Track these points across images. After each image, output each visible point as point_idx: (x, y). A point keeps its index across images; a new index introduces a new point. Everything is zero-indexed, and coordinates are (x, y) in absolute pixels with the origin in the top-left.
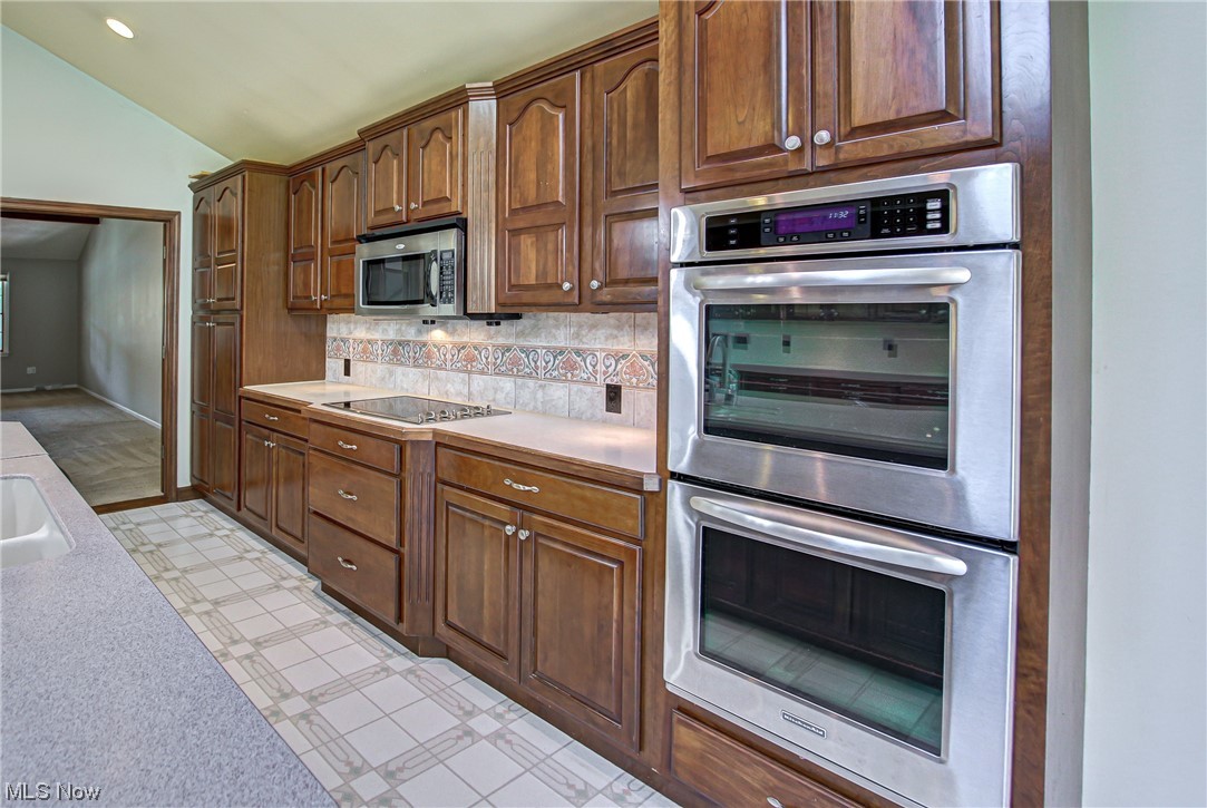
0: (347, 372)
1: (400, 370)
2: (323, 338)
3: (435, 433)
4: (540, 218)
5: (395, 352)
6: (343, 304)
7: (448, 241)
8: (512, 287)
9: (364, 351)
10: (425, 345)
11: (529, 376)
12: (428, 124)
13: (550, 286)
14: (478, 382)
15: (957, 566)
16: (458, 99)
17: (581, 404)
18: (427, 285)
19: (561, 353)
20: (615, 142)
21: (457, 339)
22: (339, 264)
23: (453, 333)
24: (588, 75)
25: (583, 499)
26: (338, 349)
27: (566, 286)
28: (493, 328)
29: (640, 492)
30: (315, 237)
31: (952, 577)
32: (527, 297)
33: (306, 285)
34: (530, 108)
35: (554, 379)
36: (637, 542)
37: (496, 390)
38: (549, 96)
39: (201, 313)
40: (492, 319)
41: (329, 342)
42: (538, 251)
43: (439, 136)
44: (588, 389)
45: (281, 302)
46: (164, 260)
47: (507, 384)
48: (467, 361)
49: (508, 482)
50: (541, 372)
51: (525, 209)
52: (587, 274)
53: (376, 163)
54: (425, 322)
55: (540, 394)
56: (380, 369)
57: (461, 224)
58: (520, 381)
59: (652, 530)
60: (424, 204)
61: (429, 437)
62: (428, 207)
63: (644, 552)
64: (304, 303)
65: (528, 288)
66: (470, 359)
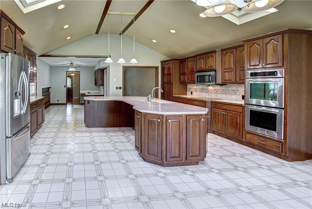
0: (192, 94)
1: (203, 93)
2: (186, 88)
3: (211, 101)
4: (229, 70)
5: (202, 90)
6: (193, 82)
7: (213, 73)
8: (224, 80)
9: (195, 90)
10: (208, 89)
11: (228, 94)
12: (209, 55)
13: (231, 80)
14: (218, 95)
15: (278, 111)
16: (215, 52)
17: (238, 98)
18: (209, 79)
19: (234, 90)
20: (241, 60)
21: (214, 88)
22: (191, 76)
23: (213, 87)
24: (237, 50)
25: (234, 108)
26: (190, 90)
27: (233, 80)
28: (221, 87)
29: (242, 106)
30: (186, 71)
31: (277, 112)
32: (227, 82)
33: (184, 79)
34: (227, 54)
35: (233, 95)
36: (241, 113)
37: (222, 97)
38: (230, 52)
39: (162, 83)
40: (221, 85)
41: (188, 89)
42: (229, 75)
43: (211, 57)
44: (239, 96)
45: (179, 82)
46: (156, 75)
47: (224, 96)
48: (216, 92)
49: (223, 107)
50: (230, 94)
51: (227, 69)
52: (237, 78)
53: (199, 60)
54: (208, 85)
55: (230, 97)
56: (199, 93)
57: (215, 71)
58: (226, 95)
59: (244, 111)
60: (208, 67)
61: (210, 101)
62: (209, 68)
63: (243, 114)
64: (184, 82)
65: (227, 80)
66: (217, 92)
